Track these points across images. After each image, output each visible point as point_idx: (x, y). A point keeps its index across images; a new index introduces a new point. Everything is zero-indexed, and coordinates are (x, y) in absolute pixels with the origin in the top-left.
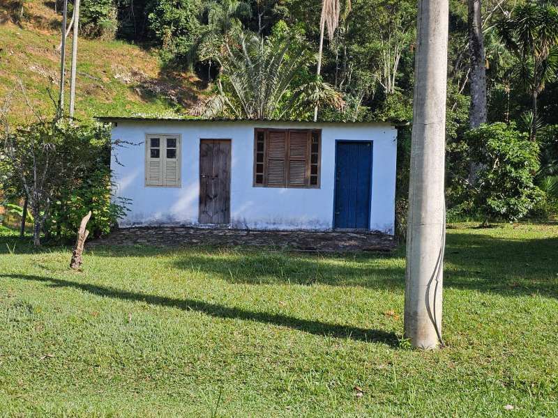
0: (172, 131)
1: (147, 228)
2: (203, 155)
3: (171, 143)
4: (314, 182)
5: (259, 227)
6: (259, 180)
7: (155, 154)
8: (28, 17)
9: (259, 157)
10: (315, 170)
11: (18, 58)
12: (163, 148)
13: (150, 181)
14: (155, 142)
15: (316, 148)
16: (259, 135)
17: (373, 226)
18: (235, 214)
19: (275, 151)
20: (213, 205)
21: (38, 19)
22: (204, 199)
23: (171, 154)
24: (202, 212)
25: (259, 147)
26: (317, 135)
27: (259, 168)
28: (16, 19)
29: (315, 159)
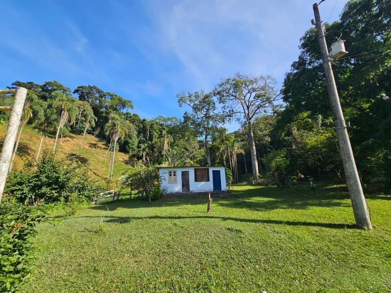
0: (175, 170)
1: (169, 194)
2: (182, 175)
3: (174, 172)
4: (208, 180)
5: (197, 192)
6: (196, 180)
7: (171, 175)
8: (98, 147)
9: (195, 175)
10: (208, 177)
11: (97, 156)
12: (173, 174)
13: (170, 182)
14: (170, 172)
15: (208, 172)
16: (195, 170)
17: (222, 190)
18: (191, 189)
19: (199, 173)
20: (185, 187)
21: (100, 147)
22: (183, 186)
23: (174, 175)
24: (183, 189)
25: (195, 172)
26: (208, 169)
27: (196, 178)
28: (95, 148)
29: (208, 175)
